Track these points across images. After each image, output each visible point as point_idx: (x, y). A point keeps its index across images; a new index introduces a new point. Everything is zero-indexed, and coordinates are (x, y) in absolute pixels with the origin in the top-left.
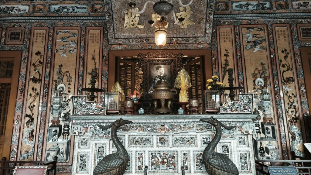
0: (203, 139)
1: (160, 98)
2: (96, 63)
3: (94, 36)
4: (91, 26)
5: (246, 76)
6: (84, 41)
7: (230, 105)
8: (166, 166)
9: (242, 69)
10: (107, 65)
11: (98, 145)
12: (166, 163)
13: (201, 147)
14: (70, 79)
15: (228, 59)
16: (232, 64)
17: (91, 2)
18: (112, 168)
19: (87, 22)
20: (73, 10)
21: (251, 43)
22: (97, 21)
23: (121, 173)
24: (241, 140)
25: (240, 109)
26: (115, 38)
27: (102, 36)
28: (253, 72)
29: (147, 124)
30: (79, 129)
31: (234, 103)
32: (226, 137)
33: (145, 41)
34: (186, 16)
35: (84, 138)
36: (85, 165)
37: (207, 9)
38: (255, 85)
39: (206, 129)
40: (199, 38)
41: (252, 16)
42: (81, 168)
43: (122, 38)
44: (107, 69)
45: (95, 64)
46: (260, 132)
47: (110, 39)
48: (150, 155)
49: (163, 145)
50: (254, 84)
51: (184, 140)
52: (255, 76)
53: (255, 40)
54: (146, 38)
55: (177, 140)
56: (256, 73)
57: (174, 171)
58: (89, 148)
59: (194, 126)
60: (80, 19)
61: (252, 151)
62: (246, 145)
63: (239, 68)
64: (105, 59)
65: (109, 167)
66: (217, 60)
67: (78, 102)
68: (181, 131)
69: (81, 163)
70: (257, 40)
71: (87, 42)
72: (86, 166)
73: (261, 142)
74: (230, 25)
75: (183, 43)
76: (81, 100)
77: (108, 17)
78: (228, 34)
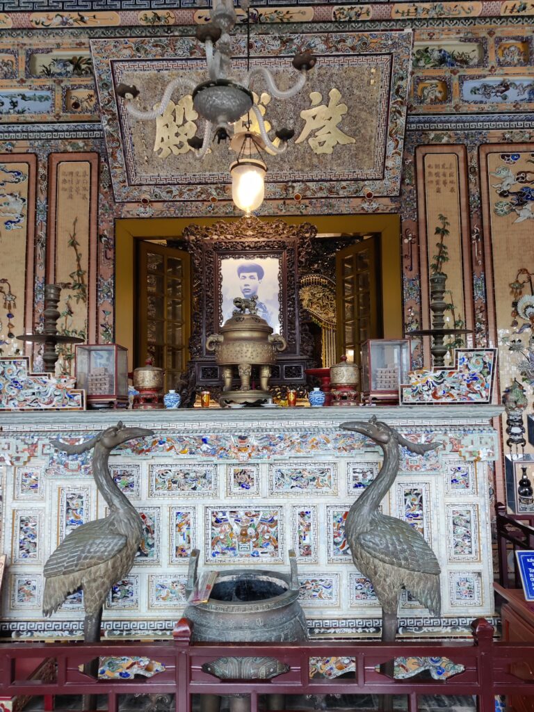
0: (354, 472)
1: (236, 361)
2: (81, 254)
3: (75, 179)
4: (65, 152)
5: (494, 291)
6: (45, 193)
7: (430, 380)
8: (251, 547)
9: (484, 270)
10: (112, 262)
11: (65, 492)
12: (251, 537)
13: (345, 495)
14: (12, 302)
15: (447, 241)
16: (458, 255)
17: (62, 81)
18: (93, 561)
19: (52, 139)
20: (14, 104)
21: (510, 197)
22: (80, 134)
23: (120, 571)
24: (457, 474)
25: (457, 392)
26: (130, 185)
27: (95, 179)
28: (513, 280)
29: (201, 434)
30: (13, 448)
31: (441, 376)
32: (416, 469)
33: (214, 193)
34: (329, 120)
35: (27, 471)
36: (35, 543)
37: (389, 99)
38: (518, 314)
39: (363, 446)
40: (366, 183)
41: (517, 121)
42: (24, 551)
43: (151, 183)
44: (110, 272)
45: (78, 260)
46: (523, 440)
47: (115, 187)
48: (210, 518)
49: (245, 490)
50: (516, 313)
51: (302, 476)
52: (517, 289)
53: (522, 189)
54: (216, 183)
55: (283, 475)
56: (521, 281)
57: (273, 559)
58: (43, 499)
59: (330, 439)
60: (31, 132)
61: (485, 503)
62: (470, 489)
63: (475, 268)
64: (104, 244)
65: (86, 558)
66: (415, 246)
67: (7, 373)
68: (293, 453)
69: (23, 537)
70: (527, 188)
71: (53, 197)
72: (36, 545)
73: (525, 467)
74: (453, 144)
75: (322, 198)
76: (14, 367)
77: (108, 124)
78: (448, 172)
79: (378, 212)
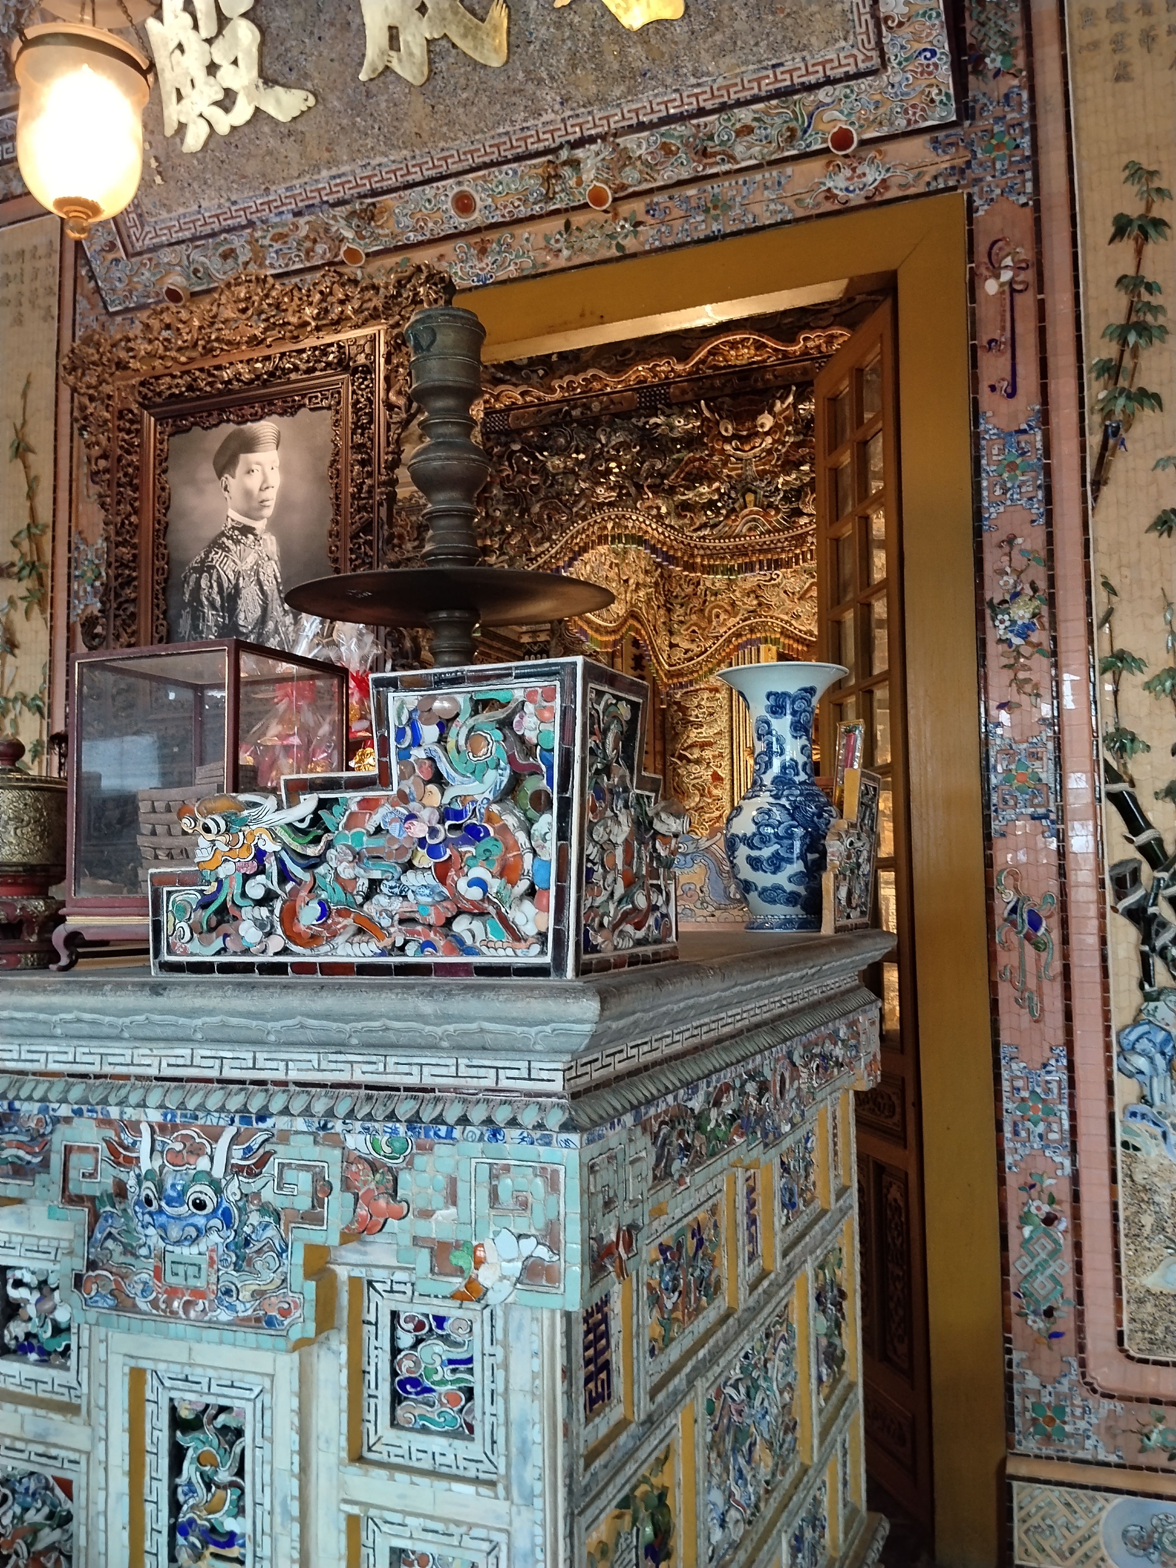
3: (28, 268)
7: (272, 844)
15: (1161, 260)
27: (69, 259)
40: (822, 95)
43: (182, 237)
45: (31, 495)
54: (351, 201)
62: (477, 1447)
66: (1026, 302)
75: (682, 183)
79: (888, 195)
